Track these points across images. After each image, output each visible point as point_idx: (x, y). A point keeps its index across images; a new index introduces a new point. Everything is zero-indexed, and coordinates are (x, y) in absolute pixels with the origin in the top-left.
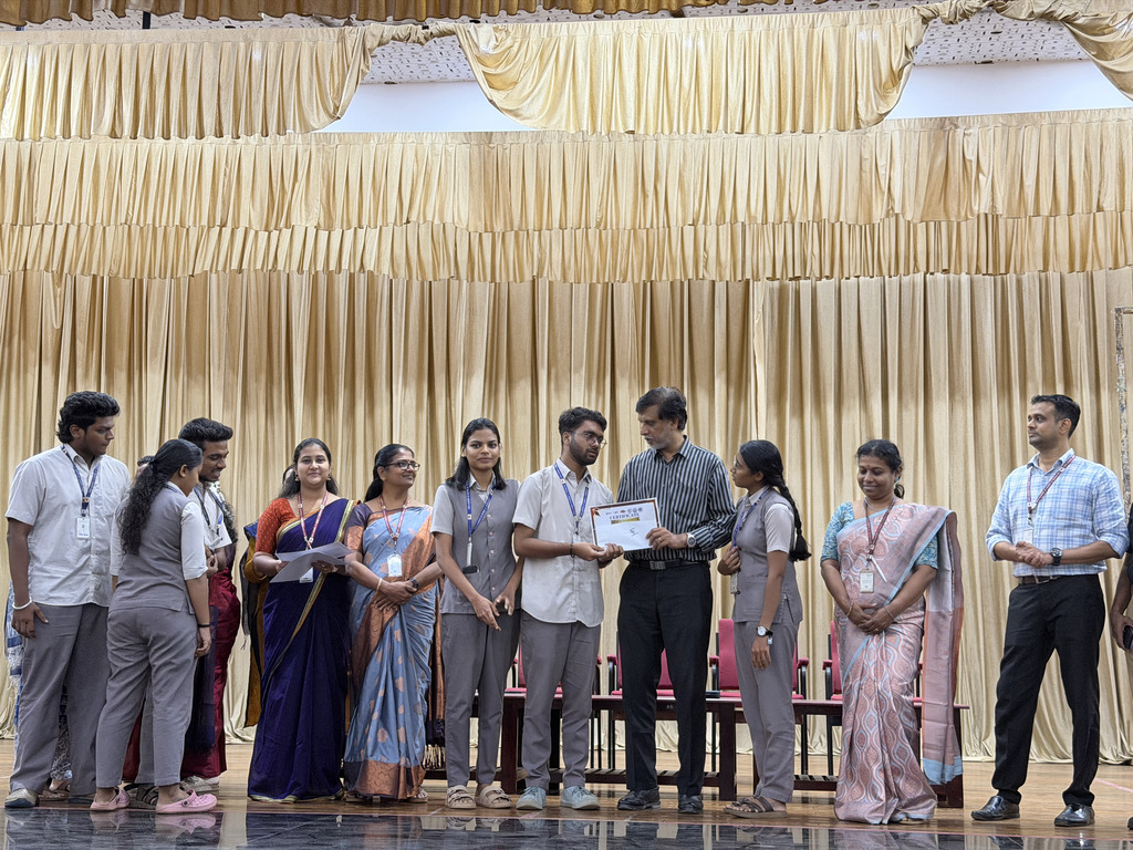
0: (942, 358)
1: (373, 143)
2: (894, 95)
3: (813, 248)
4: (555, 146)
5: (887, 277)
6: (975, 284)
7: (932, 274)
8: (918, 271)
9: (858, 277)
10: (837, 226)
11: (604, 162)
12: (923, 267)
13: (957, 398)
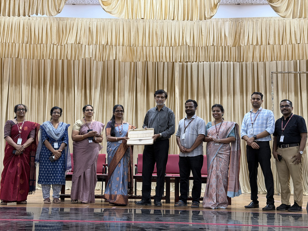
0: (225, 84)
1: (69, 21)
2: (215, 11)
3: (191, 53)
4: (121, 23)
5: (211, 62)
6: (234, 65)
7: (223, 62)
8: (220, 61)
9: (203, 62)
10: (198, 48)
11: (135, 28)
12: (221, 60)
13: (229, 95)
